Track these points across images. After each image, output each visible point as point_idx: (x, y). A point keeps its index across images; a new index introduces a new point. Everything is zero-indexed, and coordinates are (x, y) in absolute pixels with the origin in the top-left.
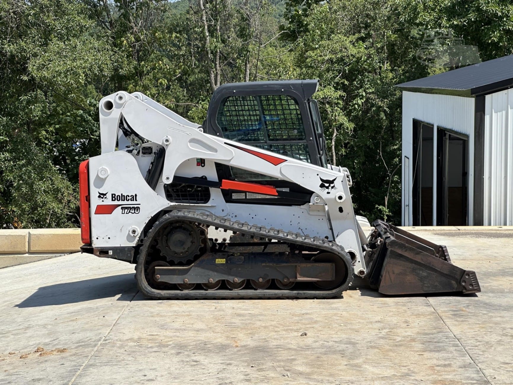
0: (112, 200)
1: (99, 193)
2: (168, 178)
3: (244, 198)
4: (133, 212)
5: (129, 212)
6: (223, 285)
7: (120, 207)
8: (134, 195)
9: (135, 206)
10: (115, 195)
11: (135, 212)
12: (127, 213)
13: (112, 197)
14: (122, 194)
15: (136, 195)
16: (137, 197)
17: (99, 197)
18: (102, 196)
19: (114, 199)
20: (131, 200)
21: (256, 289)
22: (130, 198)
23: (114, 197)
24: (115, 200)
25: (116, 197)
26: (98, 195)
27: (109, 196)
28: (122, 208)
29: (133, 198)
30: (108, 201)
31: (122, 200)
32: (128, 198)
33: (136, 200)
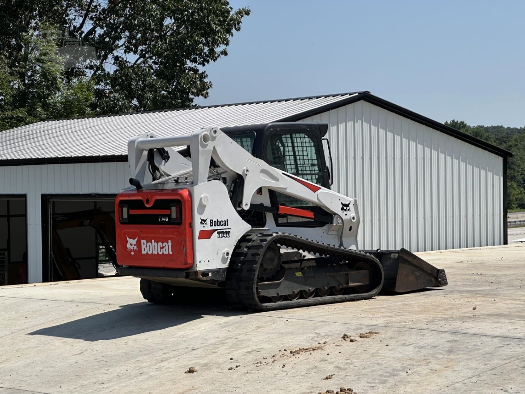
0: (211, 226)
1: (201, 219)
2: (246, 205)
3: (286, 222)
4: (226, 236)
5: (223, 236)
6: (302, 295)
7: (216, 232)
8: (226, 220)
9: (227, 230)
10: (212, 220)
11: (227, 236)
12: (221, 237)
13: (211, 223)
14: (217, 220)
15: (227, 221)
16: (228, 222)
17: (201, 223)
18: (203, 221)
19: (212, 224)
20: (224, 225)
21: (321, 297)
22: (223, 223)
23: (212, 223)
24: (212, 226)
25: (213, 223)
26: (201, 221)
27: (208, 222)
28: (218, 233)
29: (225, 223)
30: (208, 227)
31: (218, 226)
32: (222, 223)
33: (228, 225)
